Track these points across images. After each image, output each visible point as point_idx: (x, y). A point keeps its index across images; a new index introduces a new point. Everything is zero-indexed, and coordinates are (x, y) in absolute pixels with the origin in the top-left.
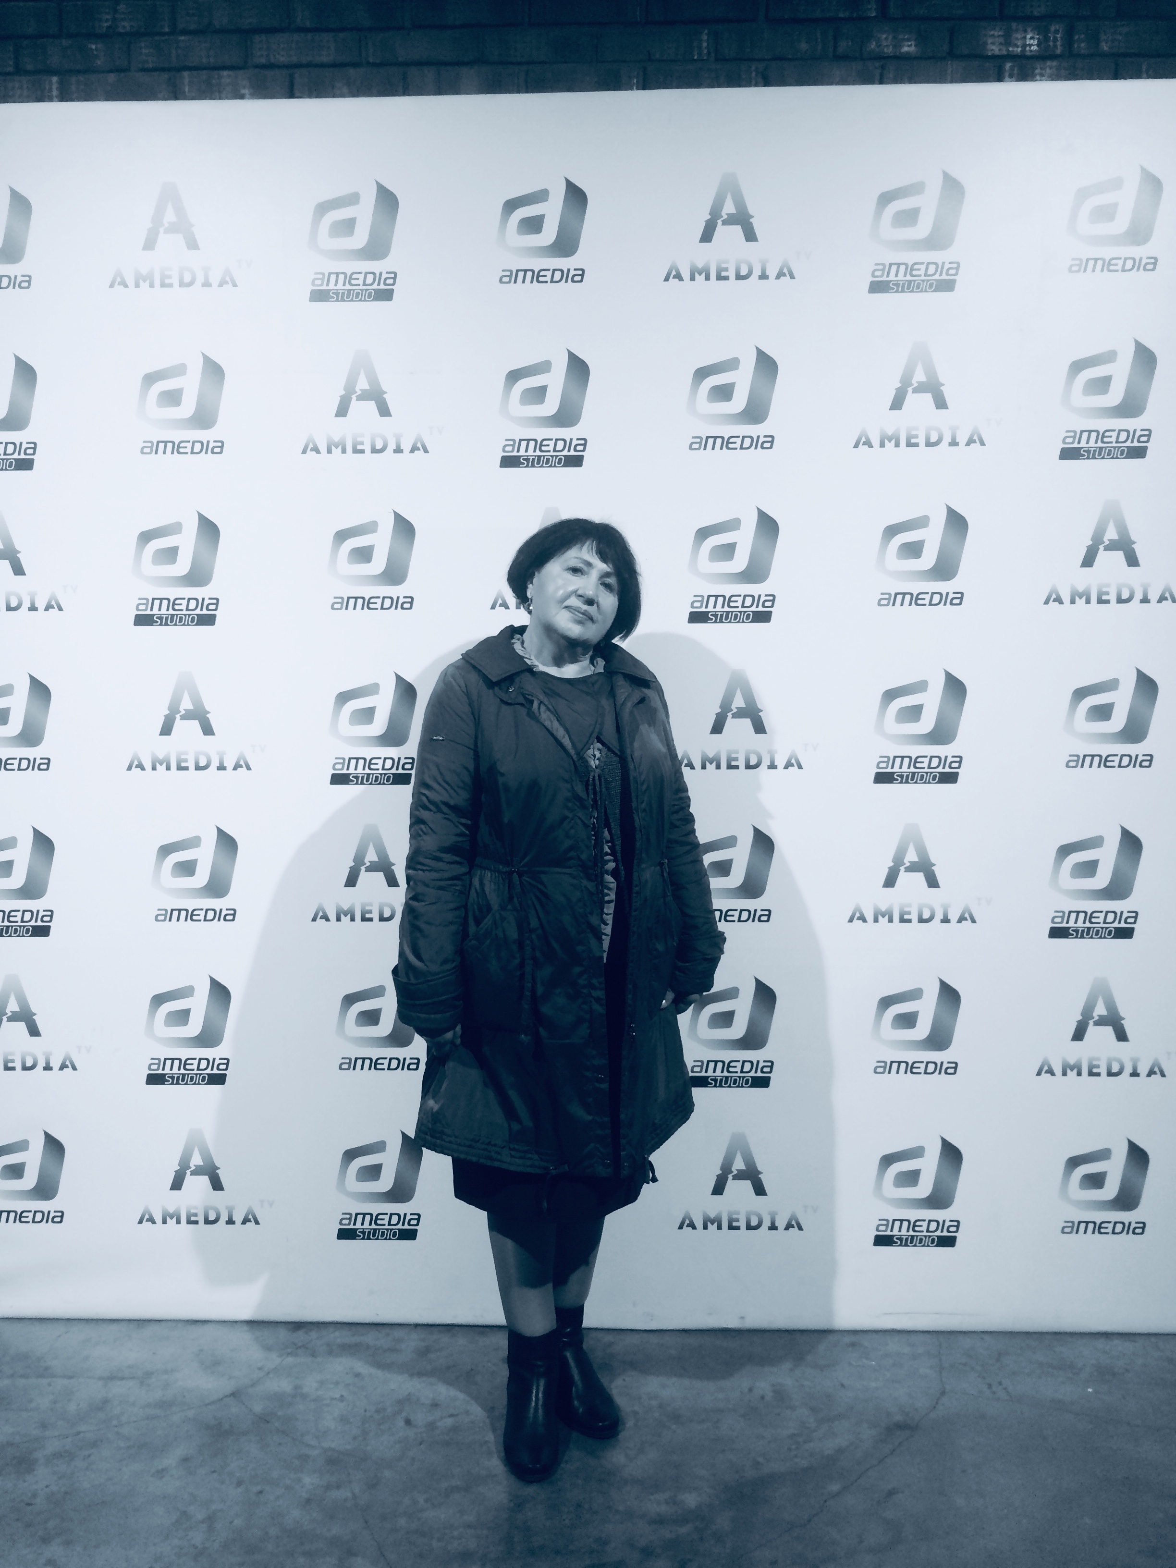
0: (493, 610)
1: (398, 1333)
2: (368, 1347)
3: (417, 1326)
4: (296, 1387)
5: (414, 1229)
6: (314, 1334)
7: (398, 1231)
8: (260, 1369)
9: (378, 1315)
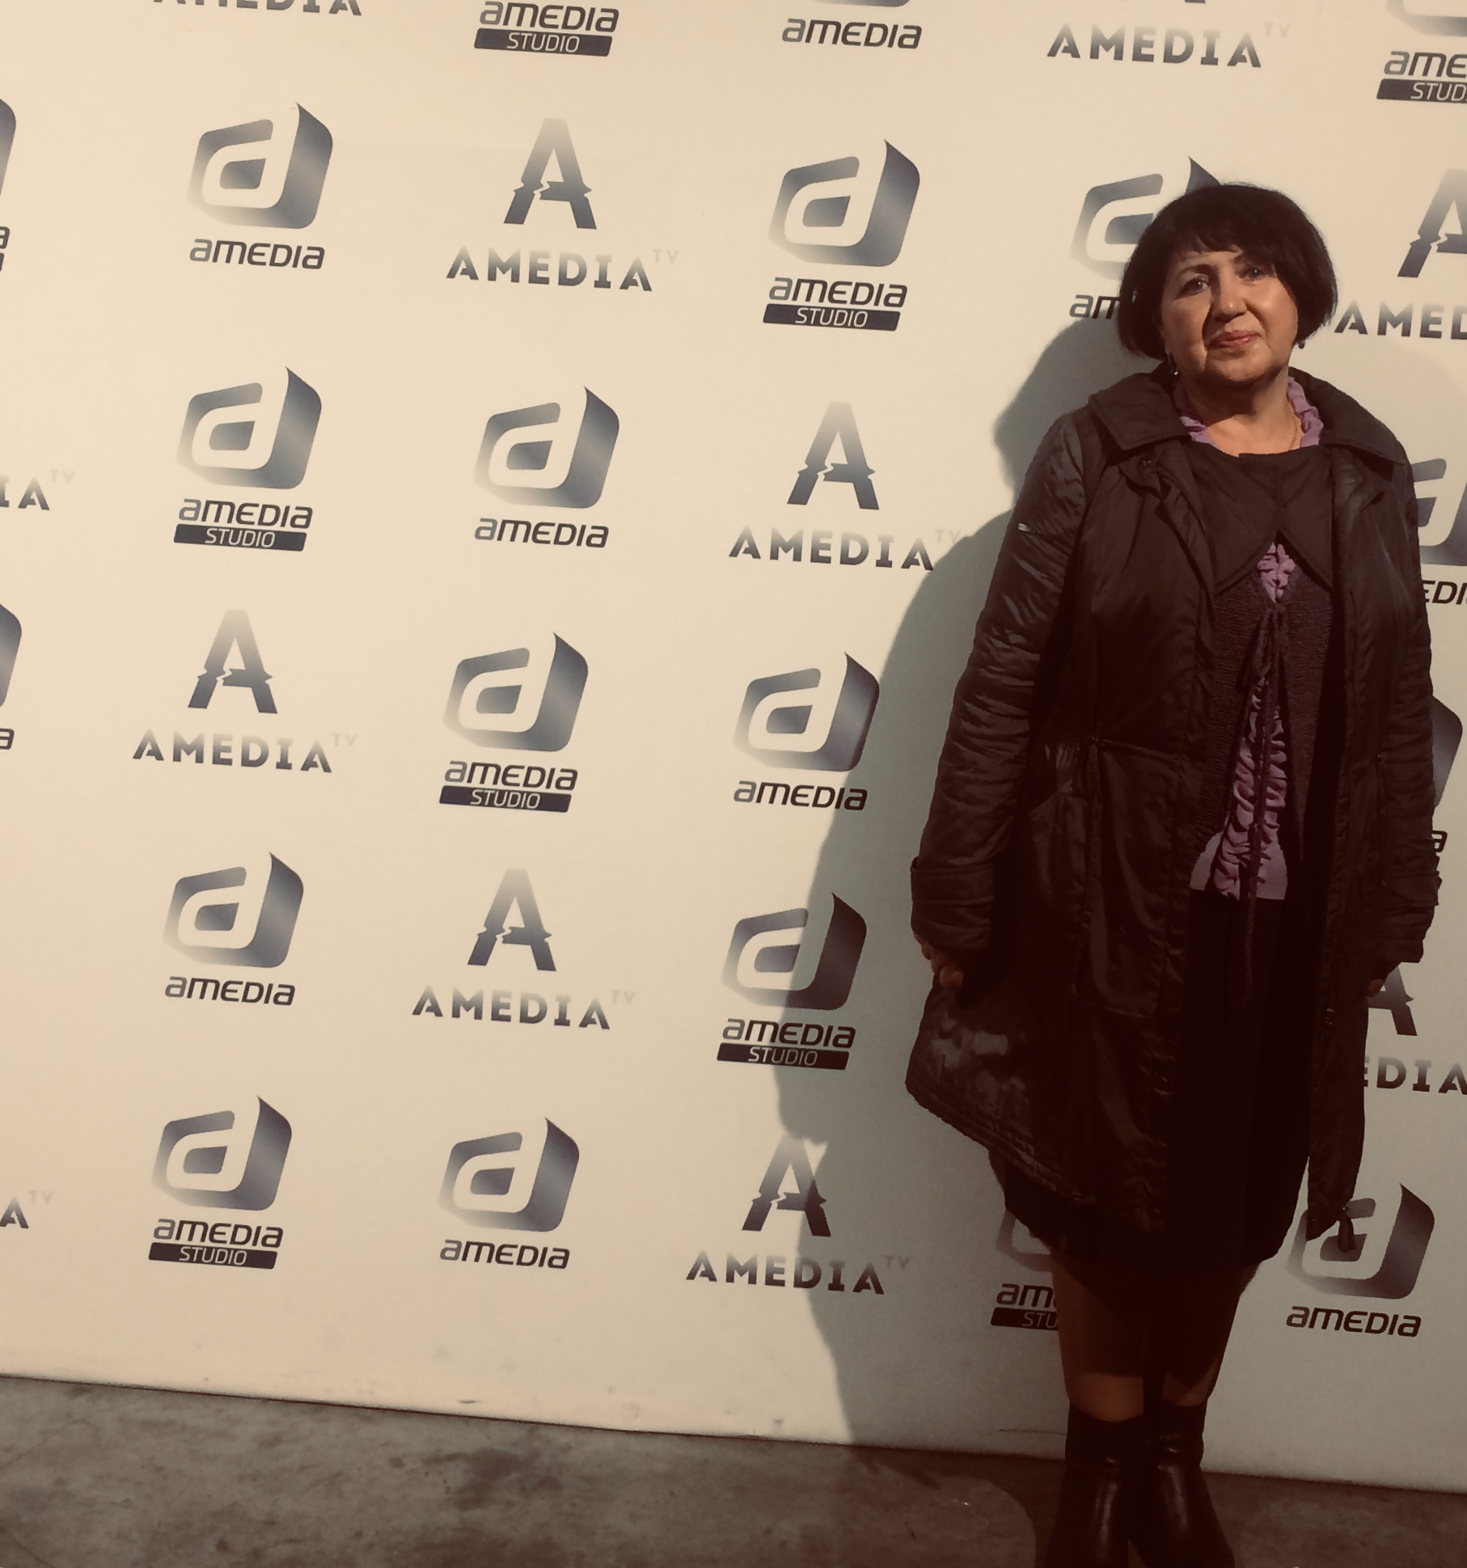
0: (451, 279)
1: (235, 1410)
2: (184, 1428)
3: (266, 1400)
4: (60, 1482)
5: (271, 1252)
6: (103, 1403)
7: (246, 1254)
8: (7, 1450)
9: (207, 1380)
